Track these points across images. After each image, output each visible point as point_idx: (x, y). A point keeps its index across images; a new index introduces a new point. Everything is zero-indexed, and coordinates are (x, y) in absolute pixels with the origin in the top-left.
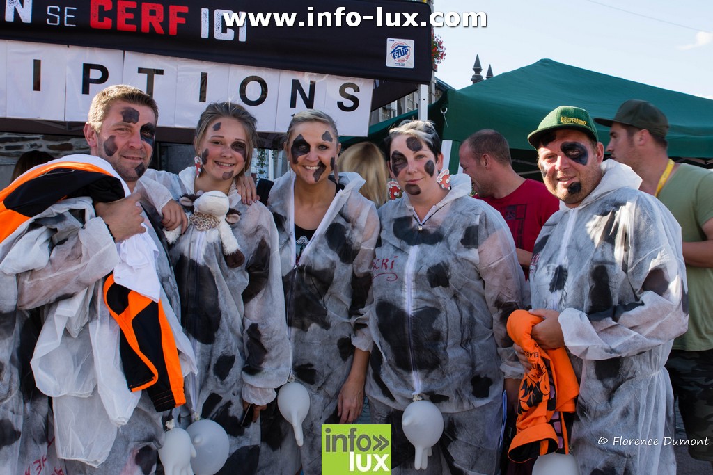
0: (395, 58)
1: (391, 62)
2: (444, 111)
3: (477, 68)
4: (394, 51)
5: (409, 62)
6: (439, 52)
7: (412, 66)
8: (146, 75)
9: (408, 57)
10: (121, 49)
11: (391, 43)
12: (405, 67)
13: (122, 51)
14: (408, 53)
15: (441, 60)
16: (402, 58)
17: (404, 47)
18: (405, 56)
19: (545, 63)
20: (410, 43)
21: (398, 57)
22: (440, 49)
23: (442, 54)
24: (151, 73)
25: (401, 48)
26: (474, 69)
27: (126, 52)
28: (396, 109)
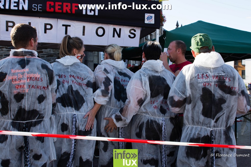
0: (148, 20)
1: (146, 22)
2: (165, 38)
3: (177, 25)
4: (148, 18)
5: (152, 22)
6: (164, 20)
7: (153, 23)
8: (65, 27)
9: (152, 20)
10: (57, 18)
11: (147, 15)
12: (151, 23)
13: (57, 19)
14: (152, 18)
15: (165, 22)
16: (150, 20)
17: (151, 16)
18: (151, 19)
19: (200, 22)
20: (153, 15)
21: (149, 20)
22: (165, 19)
23: (165, 20)
24: (66, 26)
25: (150, 17)
26: (176, 26)
27: (58, 19)
28: (150, 39)
